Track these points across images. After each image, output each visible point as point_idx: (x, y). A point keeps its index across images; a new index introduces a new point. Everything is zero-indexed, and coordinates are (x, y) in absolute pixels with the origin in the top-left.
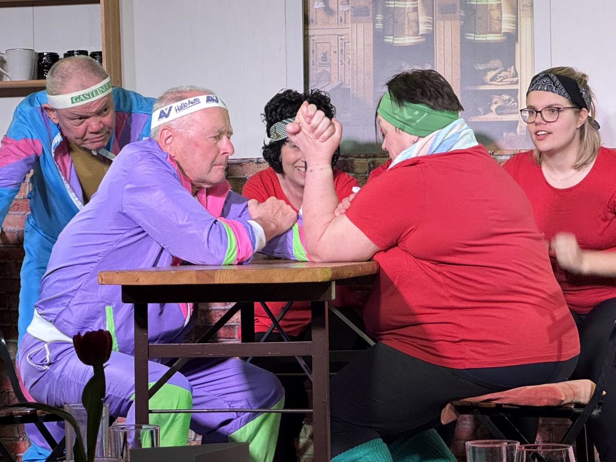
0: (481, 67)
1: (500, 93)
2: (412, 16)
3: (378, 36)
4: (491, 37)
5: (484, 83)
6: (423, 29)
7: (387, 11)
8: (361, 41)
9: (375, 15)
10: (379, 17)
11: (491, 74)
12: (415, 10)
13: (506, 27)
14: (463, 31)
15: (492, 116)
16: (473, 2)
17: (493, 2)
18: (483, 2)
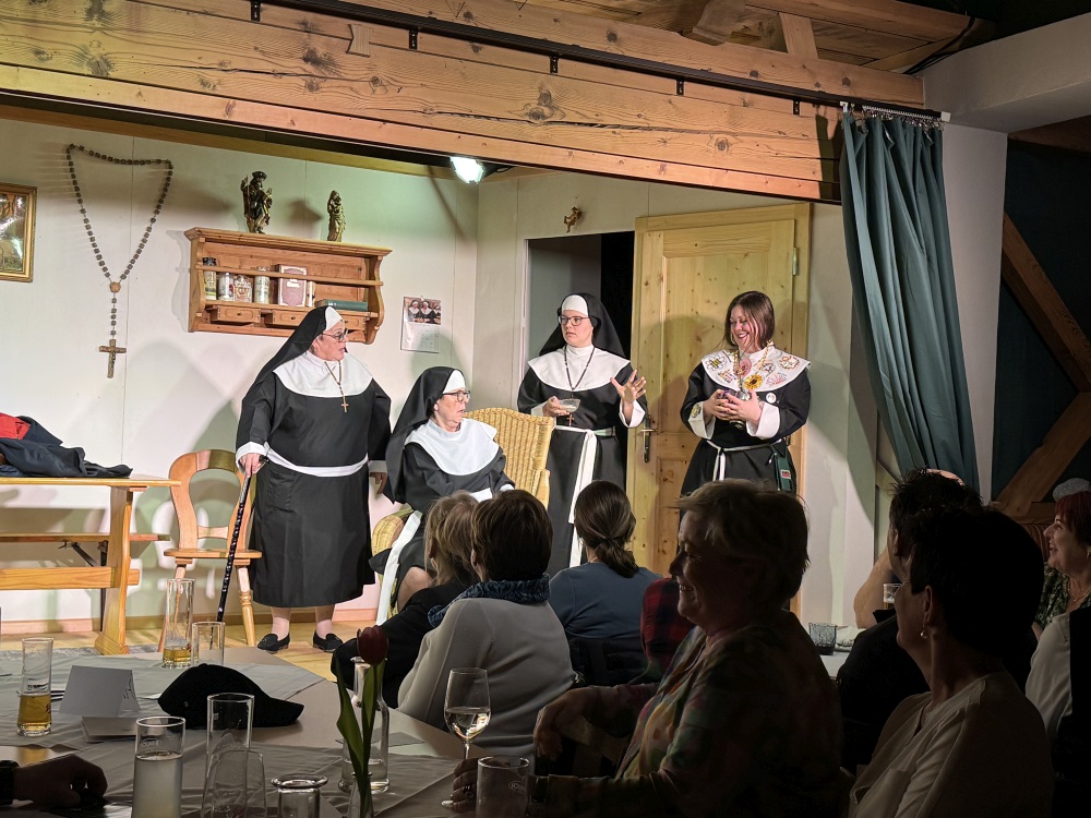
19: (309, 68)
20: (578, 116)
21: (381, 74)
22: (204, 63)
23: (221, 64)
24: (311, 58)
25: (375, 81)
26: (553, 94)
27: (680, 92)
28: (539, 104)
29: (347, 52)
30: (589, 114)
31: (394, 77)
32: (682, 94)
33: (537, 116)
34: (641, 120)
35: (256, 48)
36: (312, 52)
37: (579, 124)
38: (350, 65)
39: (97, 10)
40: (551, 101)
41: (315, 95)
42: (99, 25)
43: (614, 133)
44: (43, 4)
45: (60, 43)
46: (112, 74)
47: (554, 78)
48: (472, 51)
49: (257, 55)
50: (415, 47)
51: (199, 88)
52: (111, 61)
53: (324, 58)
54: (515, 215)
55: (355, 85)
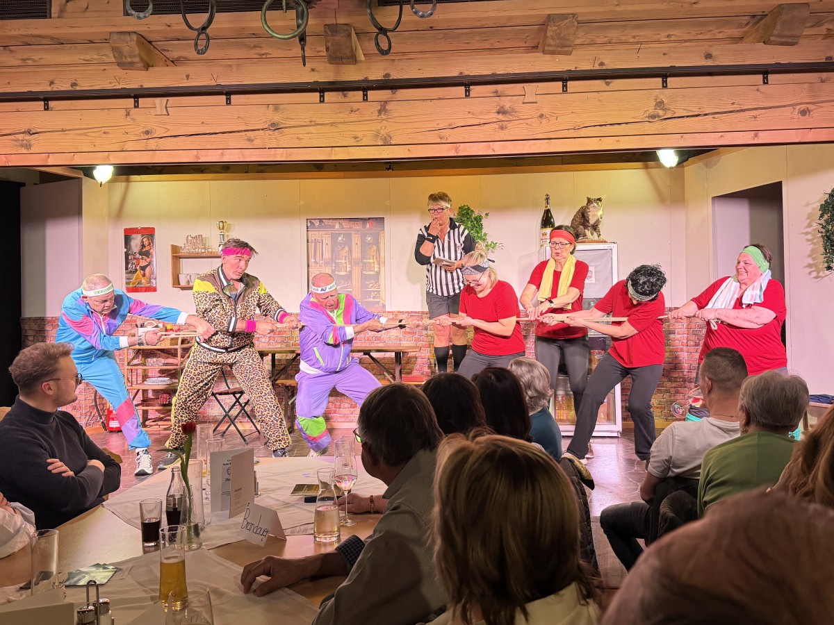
0: (367, 283)
1: (374, 291)
2: (345, 265)
3: (333, 271)
4: (371, 273)
5: (369, 288)
6: (348, 269)
9: (332, 264)
10: (334, 265)
11: (371, 285)
12: (346, 263)
14: (362, 270)
15: (371, 299)
16: (365, 260)
17: (372, 261)
18: (369, 261)
19: (501, 117)
20: (685, 111)
21: (545, 111)
22: (441, 126)
23: (449, 125)
24: (501, 111)
25: (541, 116)
26: (665, 101)
27: (766, 82)
28: (655, 109)
29: (523, 103)
30: (693, 109)
31: (553, 111)
32: (767, 83)
33: (653, 117)
34: (735, 106)
35: (469, 112)
36: (502, 107)
37: (688, 116)
38: (525, 111)
39: (383, 110)
40: (664, 106)
41: (505, 132)
42: (384, 117)
43: (714, 118)
44: (356, 113)
45: (366, 132)
46: (393, 142)
47: (665, 91)
48: (605, 85)
49: (470, 116)
50: (566, 91)
51: (438, 141)
52: (392, 135)
53: (509, 110)
54: (706, 183)
55: (529, 121)
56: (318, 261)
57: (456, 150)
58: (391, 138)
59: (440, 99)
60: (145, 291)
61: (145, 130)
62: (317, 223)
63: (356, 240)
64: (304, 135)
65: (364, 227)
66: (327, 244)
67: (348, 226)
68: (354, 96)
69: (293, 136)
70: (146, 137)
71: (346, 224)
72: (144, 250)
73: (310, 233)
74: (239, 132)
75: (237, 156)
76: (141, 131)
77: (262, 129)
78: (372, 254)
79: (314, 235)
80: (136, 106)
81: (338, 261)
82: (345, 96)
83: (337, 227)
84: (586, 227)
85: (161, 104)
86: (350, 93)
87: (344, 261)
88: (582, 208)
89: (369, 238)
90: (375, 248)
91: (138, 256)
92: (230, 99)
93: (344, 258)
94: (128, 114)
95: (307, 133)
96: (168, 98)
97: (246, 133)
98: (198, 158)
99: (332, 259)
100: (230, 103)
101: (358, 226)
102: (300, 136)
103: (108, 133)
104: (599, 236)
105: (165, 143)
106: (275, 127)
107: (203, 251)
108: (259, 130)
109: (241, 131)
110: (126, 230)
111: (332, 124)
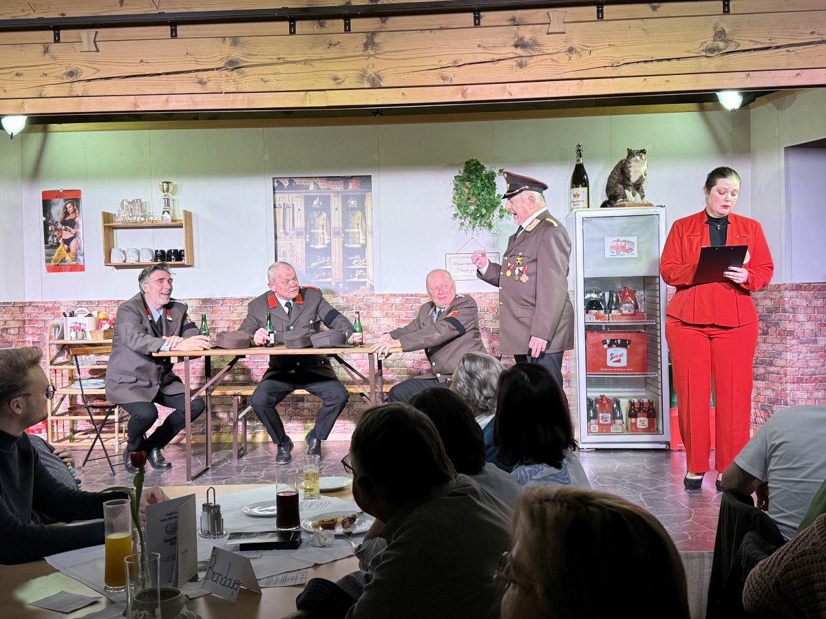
0: (351, 258)
1: (359, 269)
2: (322, 236)
3: (307, 244)
4: (356, 246)
5: (353, 265)
6: (326, 242)
7: (311, 234)
8: (300, 246)
9: (306, 235)
10: (308, 236)
11: (355, 261)
12: (323, 233)
13: (362, 241)
14: (344, 243)
15: (356, 279)
16: (348, 230)
17: (356, 230)
18: (352, 230)
19: (519, 51)
20: (752, 43)
21: (575, 44)
22: (444, 64)
23: (455, 62)
24: (520, 44)
25: (571, 50)
26: (727, 30)
28: (714, 40)
29: (548, 34)
30: (762, 40)
31: (586, 44)
33: (712, 50)
34: (815, 36)
35: (479, 46)
36: (521, 39)
37: (755, 50)
38: (551, 44)
39: (370, 43)
40: (725, 36)
41: (525, 70)
42: (372, 52)
43: (788, 51)
44: (337, 46)
45: (349, 70)
46: (383, 84)
47: (727, 17)
48: (651, 10)
49: (481, 50)
50: (602, 17)
51: (441, 82)
52: (381, 75)
53: (530, 42)
54: (777, 130)
55: (555, 57)
56: (287, 231)
57: (464, 93)
58: (380, 79)
59: (442, 29)
60: (70, 271)
61: (68, 70)
62: (286, 183)
63: (336, 203)
64: (272, 76)
65: (346, 187)
66: (299, 210)
67: (326, 187)
68: (333, 25)
69: (257, 76)
70: (70, 79)
71: (323, 185)
72: (68, 218)
73: (277, 196)
74: (187, 72)
75: (185, 103)
76: (65, 71)
77: (218, 69)
78: (356, 221)
79: (282, 198)
80: (57, 40)
81: (313, 231)
82: (322, 25)
83: (312, 187)
84: (626, 186)
85: (89, 38)
86: (329, 22)
87: (320, 231)
88: (622, 161)
89: (353, 202)
90: (359, 214)
91: (60, 226)
92: (175, 30)
93: (321, 227)
94: (46, 51)
95: (275, 74)
96: (97, 30)
97: (197, 73)
98: (135, 105)
99: (306, 229)
100: (176, 36)
101: (338, 187)
102: (266, 78)
103: (21, 75)
104: (643, 197)
105: (94, 88)
106: (234, 66)
107: (143, 219)
108: (213, 70)
109: (191, 71)
110: (44, 193)
111: (306, 62)
